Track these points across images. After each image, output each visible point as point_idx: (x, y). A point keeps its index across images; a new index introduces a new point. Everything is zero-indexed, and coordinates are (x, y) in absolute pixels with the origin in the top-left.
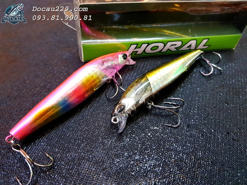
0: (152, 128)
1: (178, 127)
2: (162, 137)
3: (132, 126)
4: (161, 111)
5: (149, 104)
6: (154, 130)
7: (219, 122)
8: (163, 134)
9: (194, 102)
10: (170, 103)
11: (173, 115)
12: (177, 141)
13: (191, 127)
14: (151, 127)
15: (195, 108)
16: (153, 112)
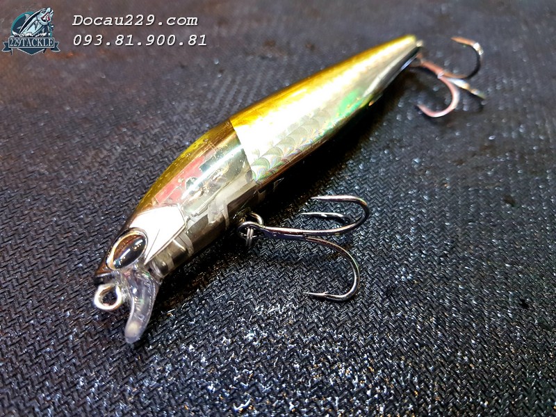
0: (259, 309)
1: (352, 297)
2: (298, 343)
3: (185, 313)
4: (294, 245)
5: (248, 225)
6: (269, 318)
7: (492, 269)
8: (301, 331)
9: (402, 205)
10: (323, 214)
11: (335, 256)
12: (349, 355)
13: (398, 295)
14: (257, 309)
15: (410, 224)
16: (265, 252)
